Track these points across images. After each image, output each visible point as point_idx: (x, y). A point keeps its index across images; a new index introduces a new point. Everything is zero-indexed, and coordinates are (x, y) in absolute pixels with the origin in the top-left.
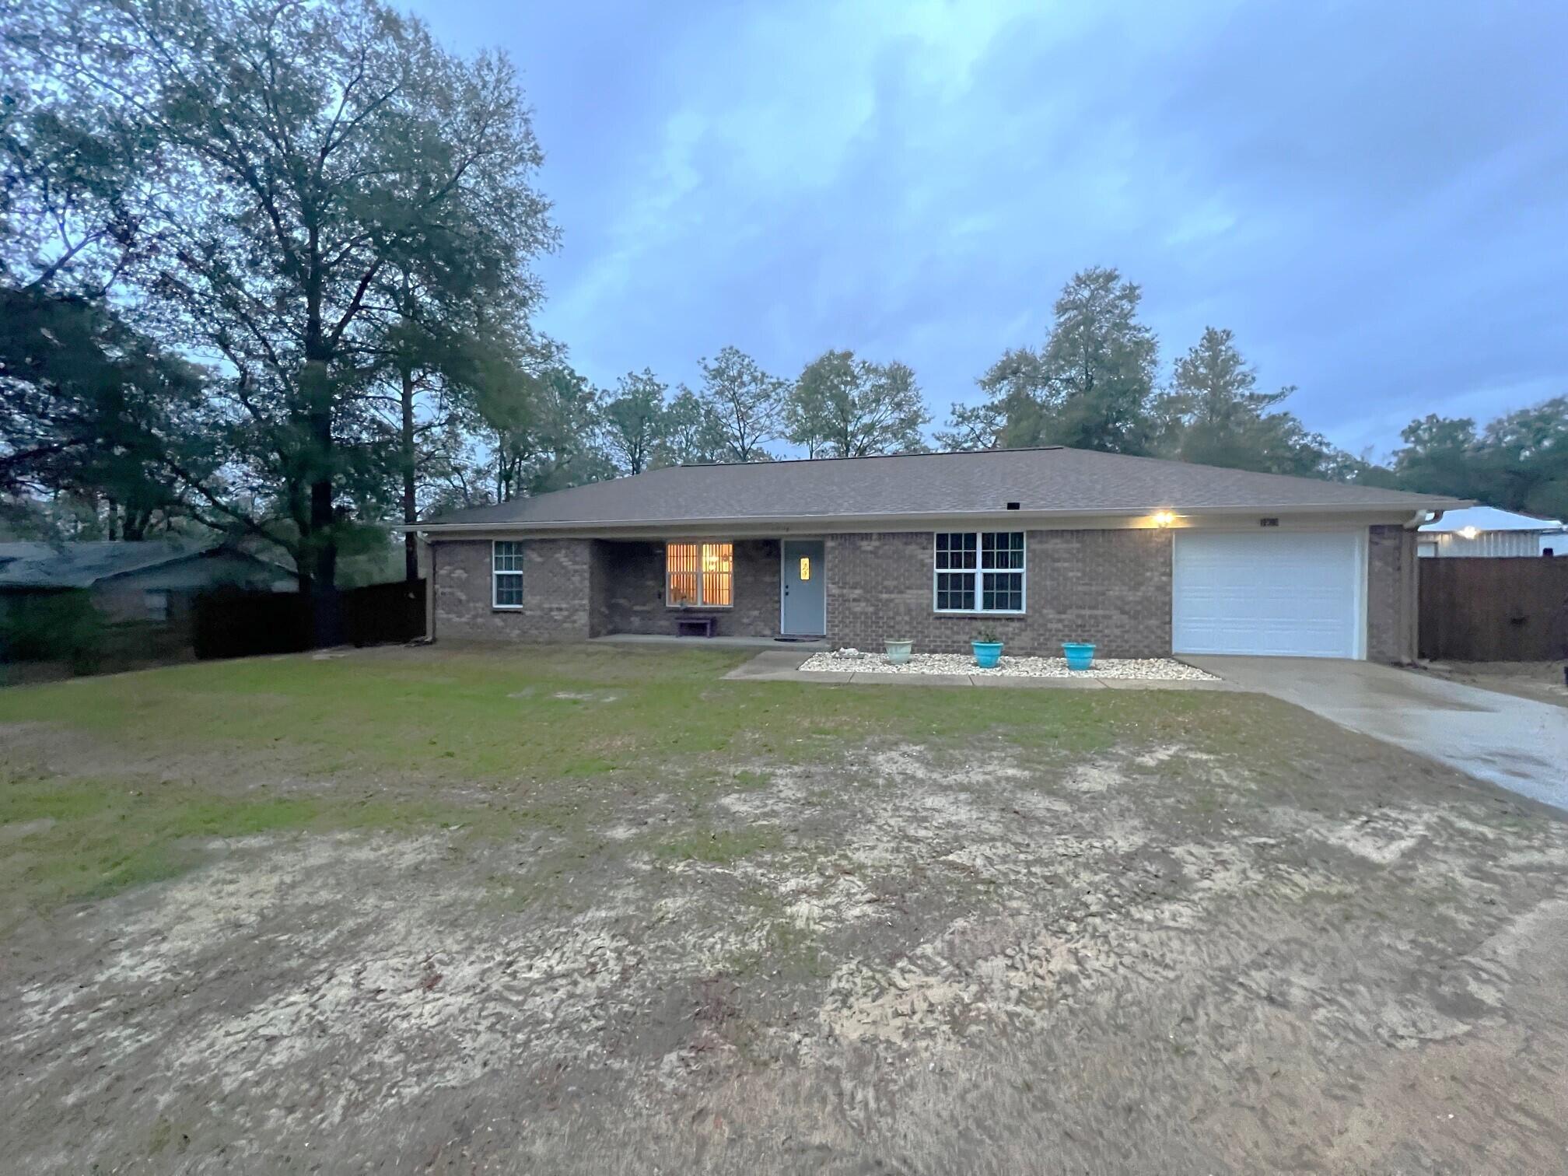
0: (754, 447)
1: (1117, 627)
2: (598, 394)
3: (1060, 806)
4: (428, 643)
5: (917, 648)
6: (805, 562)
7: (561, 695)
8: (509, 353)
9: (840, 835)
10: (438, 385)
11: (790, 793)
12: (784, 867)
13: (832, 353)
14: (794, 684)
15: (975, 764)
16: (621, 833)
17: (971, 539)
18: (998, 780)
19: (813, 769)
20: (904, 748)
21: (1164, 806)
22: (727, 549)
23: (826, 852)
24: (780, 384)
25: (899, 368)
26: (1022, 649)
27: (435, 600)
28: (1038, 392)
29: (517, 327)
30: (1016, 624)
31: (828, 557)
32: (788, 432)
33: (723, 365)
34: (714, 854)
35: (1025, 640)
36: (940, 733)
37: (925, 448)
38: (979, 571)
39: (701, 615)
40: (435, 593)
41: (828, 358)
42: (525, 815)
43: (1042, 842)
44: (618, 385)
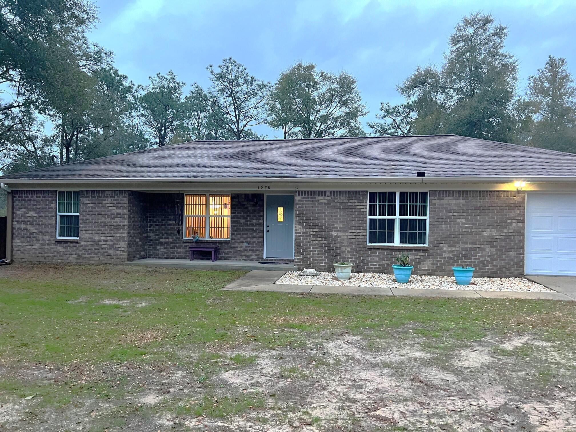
0: (246, 129)
1: (489, 256)
2: (135, 88)
3: (450, 377)
4: (7, 264)
5: (356, 269)
6: (280, 210)
7: (107, 302)
8: (70, 56)
9: (303, 398)
10: (17, 78)
11: (269, 370)
12: (265, 421)
13: (300, 66)
14: (273, 293)
15: (395, 349)
16: (151, 399)
17: (392, 195)
18: (410, 360)
19: (285, 353)
20: (347, 338)
21: (518, 378)
22: (227, 200)
23: (293, 410)
24: (265, 86)
25: (346, 78)
26: (424, 270)
27: (13, 234)
28: (439, 96)
29: (76, 38)
30: (422, 254)
31: (296, 207)
32: (270, 119)
33: (225, 71)
34: (217, 413)
35: (427, 264)
36: (370, 327)
37: (362, 133)
38: (397, 218)
39: (208, 245)
40: (13, 228)
41: (298, 69)
42: (81, 388)
43: (438, 401)
44: (150, 82)
